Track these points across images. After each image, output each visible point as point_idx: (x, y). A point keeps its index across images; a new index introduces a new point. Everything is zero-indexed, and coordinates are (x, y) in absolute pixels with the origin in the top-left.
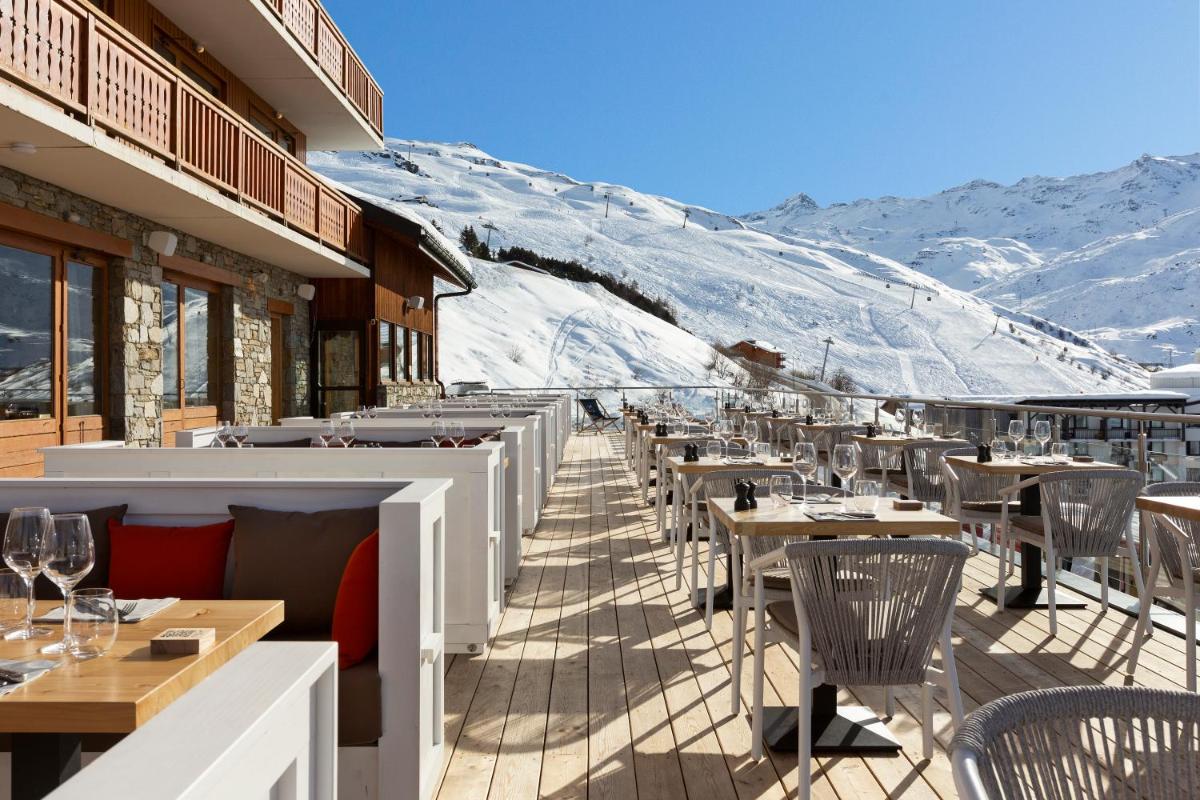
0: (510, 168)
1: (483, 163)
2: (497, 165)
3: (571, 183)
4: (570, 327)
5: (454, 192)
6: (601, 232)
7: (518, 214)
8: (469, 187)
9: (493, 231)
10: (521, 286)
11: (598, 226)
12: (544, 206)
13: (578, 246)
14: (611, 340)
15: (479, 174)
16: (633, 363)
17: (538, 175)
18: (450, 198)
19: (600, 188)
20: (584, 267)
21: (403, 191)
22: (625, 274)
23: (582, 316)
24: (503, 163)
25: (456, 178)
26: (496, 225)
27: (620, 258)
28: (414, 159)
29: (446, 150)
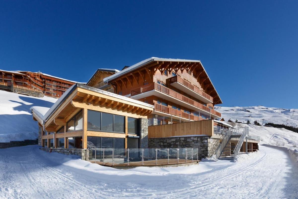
0: (270, 109)
1: (264, 108)
2: (267, 108)
3: (285, 110)
4: (275, 135)
5: (257, 114)
6: (291, 118)
7: (271, 117)
8: (260, 113)
9: (264, 120)
10: (265, 129)
11: (290, 117)
12: (277, 115)
13: (285, 121)
14: (284, 137)
15: (263, 111)
16: (288, 141)
17: (277, 109)
18: (256, 116)
19: (291, 110)
20: (285, 125)
21: (246, 115)
22: (297, 126)
23: (277, 134)
24: (269, 108)
25: (258, 112)
26: (264, 119)
27: (295, 123)
28: (249, 110)
29: (256, 108)
